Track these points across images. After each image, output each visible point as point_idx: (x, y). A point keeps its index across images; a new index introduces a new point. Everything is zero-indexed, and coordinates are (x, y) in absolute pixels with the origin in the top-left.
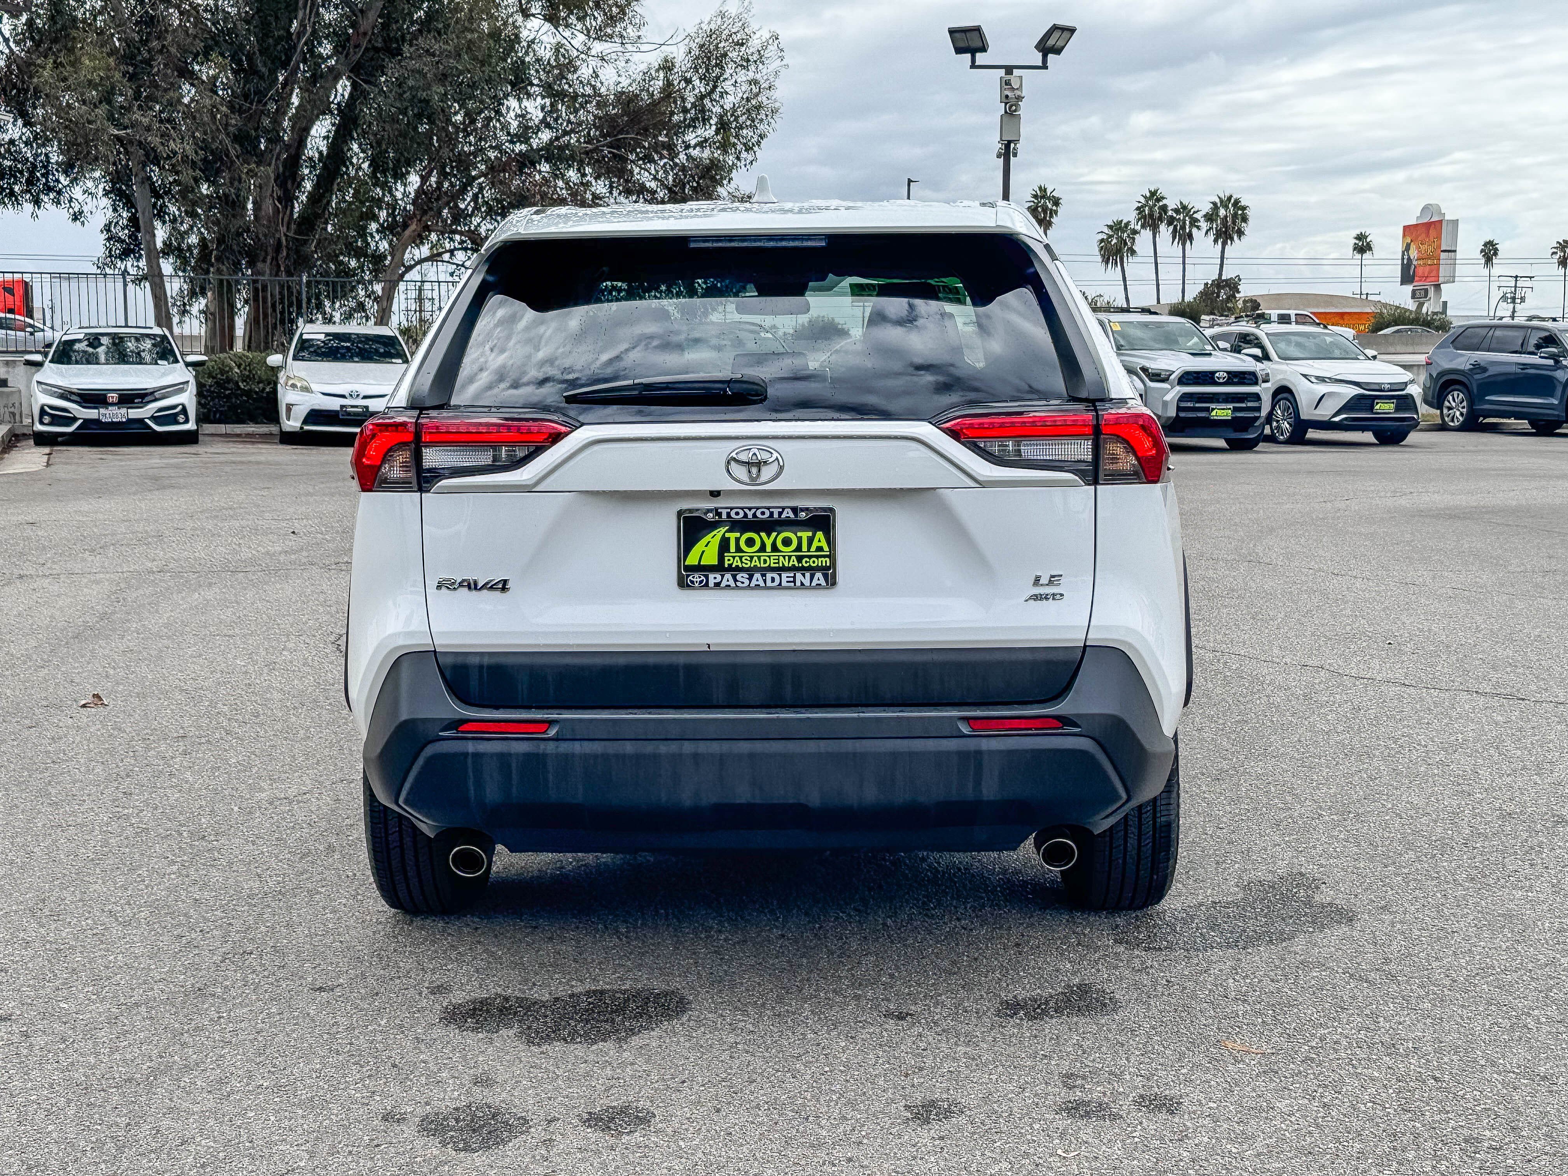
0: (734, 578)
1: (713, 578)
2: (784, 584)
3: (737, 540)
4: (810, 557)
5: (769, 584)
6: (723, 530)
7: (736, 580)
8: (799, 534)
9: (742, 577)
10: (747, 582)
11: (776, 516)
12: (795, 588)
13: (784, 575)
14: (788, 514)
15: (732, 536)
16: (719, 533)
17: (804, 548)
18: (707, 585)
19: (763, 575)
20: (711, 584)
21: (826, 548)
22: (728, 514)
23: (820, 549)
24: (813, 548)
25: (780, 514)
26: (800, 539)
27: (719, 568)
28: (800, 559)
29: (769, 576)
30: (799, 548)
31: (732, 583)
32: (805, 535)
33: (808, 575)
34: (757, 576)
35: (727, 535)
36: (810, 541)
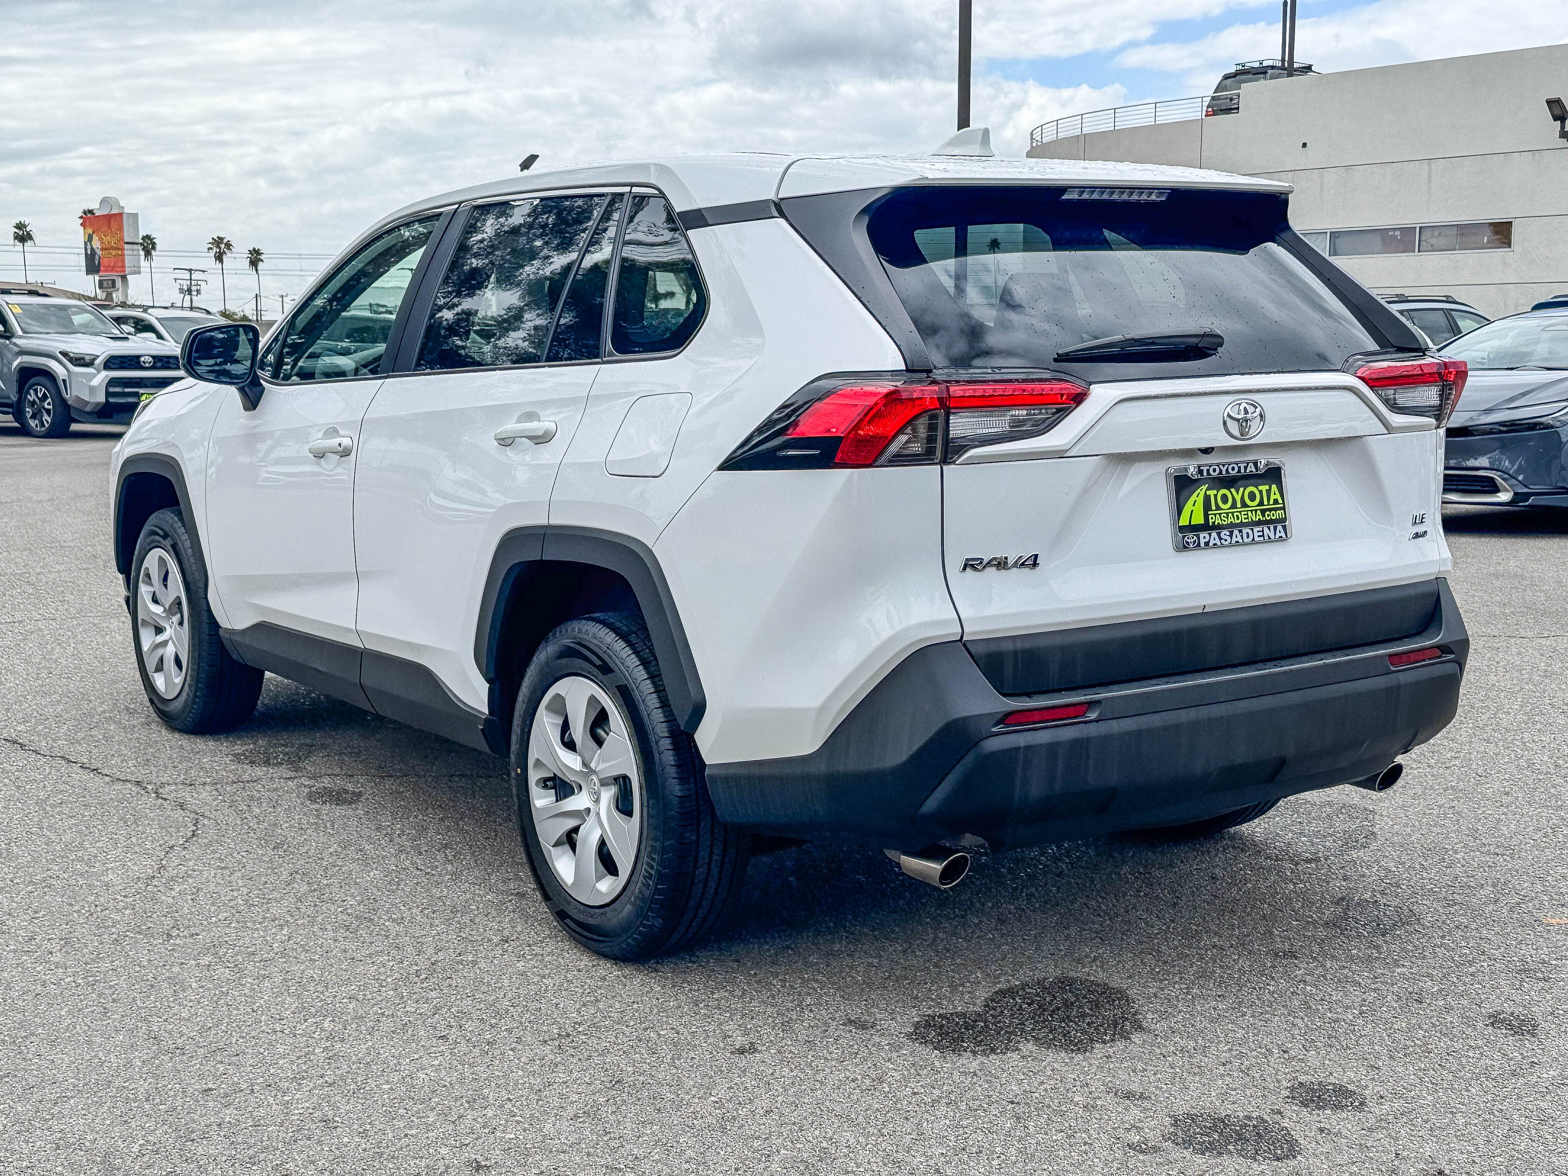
0: (1219, 534)
1: (1204, 536)
2: (1257, 539)
3: (1216, 496)
4: (1270, 510)
5: (1246, 540)
6: (1204, 487)
7: (1220, 539)
8: (1260, 488)
9: (1225, 533)
10: (1229, 538)
11: (1242, 470)
12: (1264, 542)
13: (1256, 529)
14: (1251, 468)
15: (1212, 493)
16: (1202, 491)
17: (1266, 502)
18: (1199, 545)
19: (1240, 531)
20: (1202, 545)
21: (1280, 501)
22: (1208, 471)
23: (1276, 502)
24: (1271, 502)
25: (1246, 468)
26: (1261, 492)
27: (1206, 527)
28: (1263, 512)
29: (1245, 531)
30: (1261, 503)
31: (1217, 541)
32: (1264, 488)
33: (1272, 528)
34: (1236, 532)
35: (1208, 493)
36: (1269, 492)
